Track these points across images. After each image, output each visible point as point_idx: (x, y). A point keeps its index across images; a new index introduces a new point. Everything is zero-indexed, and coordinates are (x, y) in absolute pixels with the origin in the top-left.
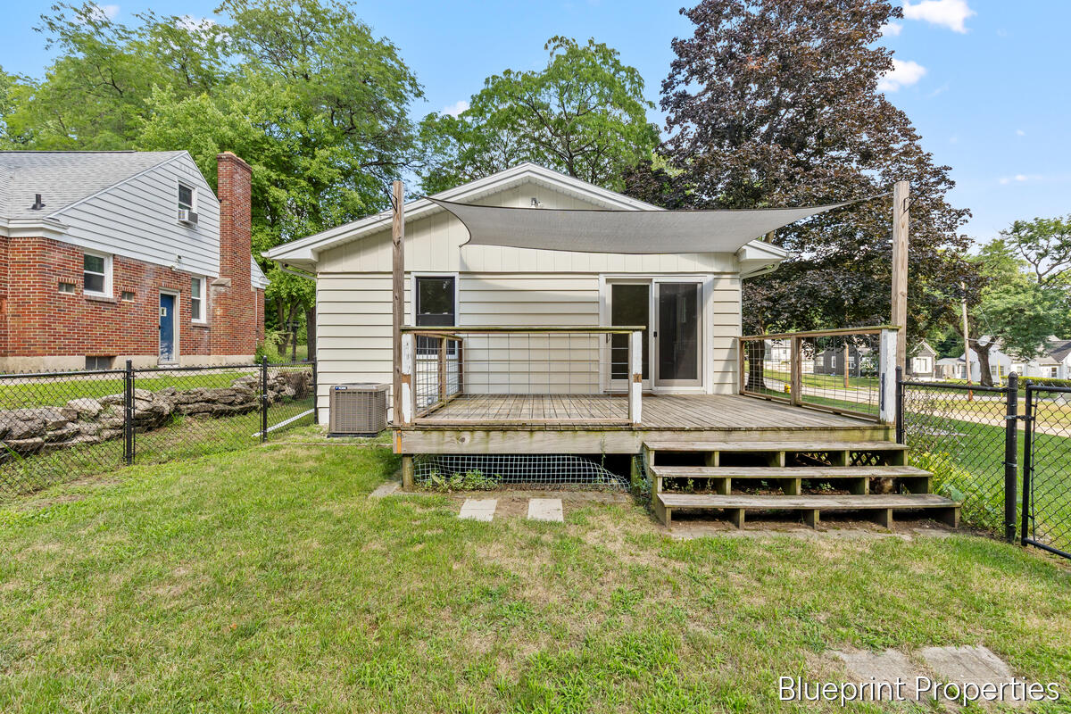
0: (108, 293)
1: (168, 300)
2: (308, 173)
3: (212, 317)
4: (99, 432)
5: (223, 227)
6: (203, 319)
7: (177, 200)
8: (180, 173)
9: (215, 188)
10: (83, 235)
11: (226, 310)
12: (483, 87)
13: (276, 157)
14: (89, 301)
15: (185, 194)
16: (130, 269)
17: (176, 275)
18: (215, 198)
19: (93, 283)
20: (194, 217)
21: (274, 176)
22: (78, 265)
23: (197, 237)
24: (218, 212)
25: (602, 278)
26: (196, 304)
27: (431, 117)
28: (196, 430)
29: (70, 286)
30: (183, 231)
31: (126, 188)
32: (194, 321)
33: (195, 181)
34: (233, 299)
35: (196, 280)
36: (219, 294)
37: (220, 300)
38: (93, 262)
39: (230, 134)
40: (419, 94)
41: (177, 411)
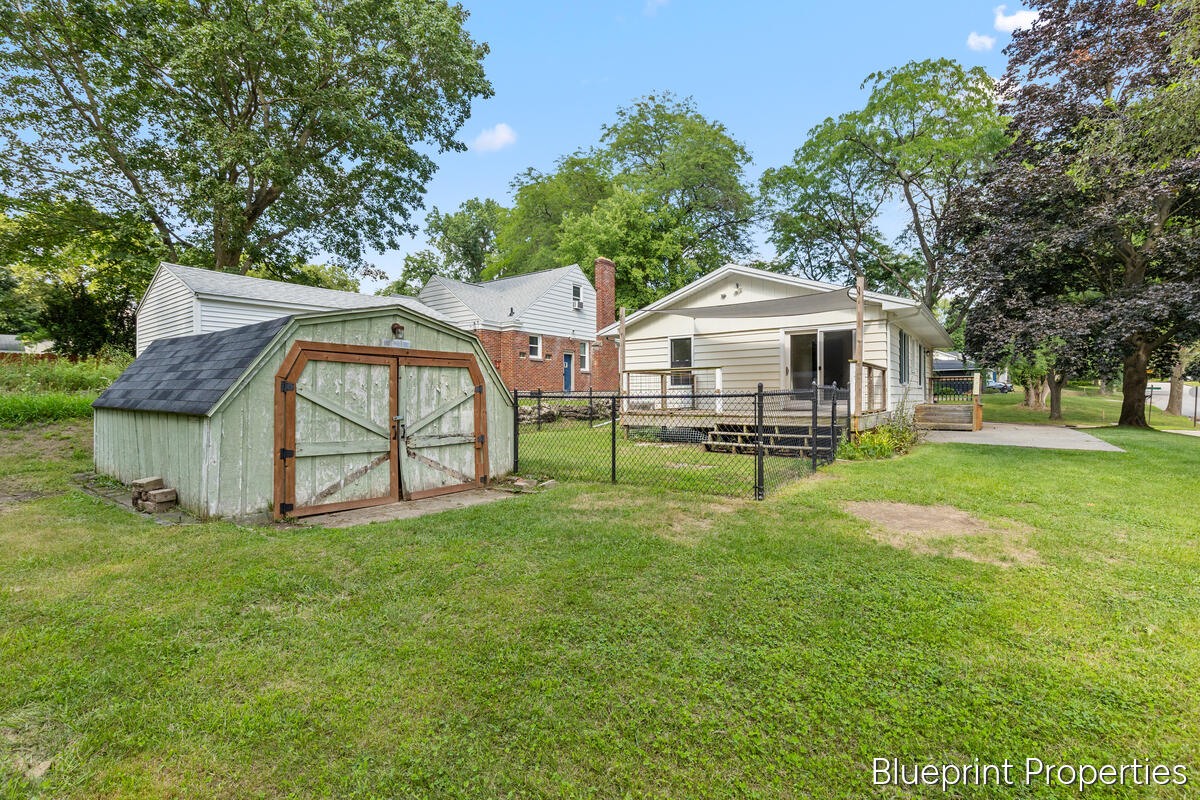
0: (539, 356)
1: (568, 358)
2: (659, 253)
3: (592, 367)
4: (531, 419)
5: (598, 306)
6: (587, 369)
7: (572, 296)
8: (574, 279)
9: (593, 281)
10: (529, 328)
11: (599, 361)
12: (807, 139)
13: (636, 246)
14: (532, 361)
15: (576, 291)
16: (550, 341)
17: (572, 342)
18: (592, 288)
19: (533, 351)
20: (581, 305)
21: (635, 260)
22: (527, 342)
23: (583, 316)
24: (595, 297)
25: (782, 331)
26: (583, 359)
27: (767, 173)
28: (567, 423)
29: (523, 354)
30: (575, 314)
31: (547, 295)
32: (582, 370)
33: (583, 282)
34: (604, 354)
35: (583, 344)
36: (595, 351)
37: (597, 355)
38: (533, 340)
39: (605, 237)
40: (749, 160)
41: (560, 415)
